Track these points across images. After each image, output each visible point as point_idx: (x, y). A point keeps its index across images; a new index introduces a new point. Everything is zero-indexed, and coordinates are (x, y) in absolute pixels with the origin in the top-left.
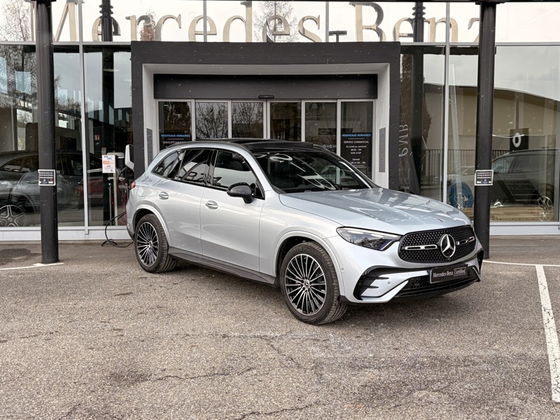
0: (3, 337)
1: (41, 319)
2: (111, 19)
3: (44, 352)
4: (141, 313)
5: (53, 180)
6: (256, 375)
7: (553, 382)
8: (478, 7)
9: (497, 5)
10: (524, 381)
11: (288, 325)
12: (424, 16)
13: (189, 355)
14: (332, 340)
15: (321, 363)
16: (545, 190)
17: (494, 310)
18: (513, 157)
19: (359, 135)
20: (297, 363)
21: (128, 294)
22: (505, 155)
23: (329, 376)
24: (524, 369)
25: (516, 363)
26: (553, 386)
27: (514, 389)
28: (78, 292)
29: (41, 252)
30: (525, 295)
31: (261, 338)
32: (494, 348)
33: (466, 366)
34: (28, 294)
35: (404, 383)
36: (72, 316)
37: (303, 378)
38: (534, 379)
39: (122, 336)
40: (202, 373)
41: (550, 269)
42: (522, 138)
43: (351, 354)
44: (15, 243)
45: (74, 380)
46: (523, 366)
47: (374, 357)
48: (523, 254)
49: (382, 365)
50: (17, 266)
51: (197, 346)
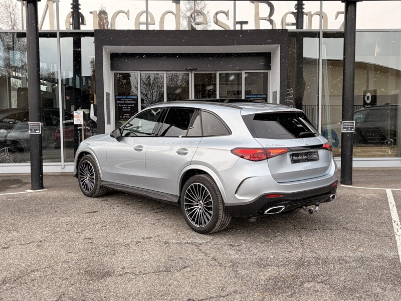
0: (6, 245)
1: (33, 231)
2: (79, 13)
3: (37, 256)
4: (105, 226)
5: (39, 129)
6: (190, 271)
8: (344, 4)
9: (357, 3)
10: (383, 275)
12: (303, 10)
13: (141, 257)
14: (243, 245)
15: (236, 263)
16: (389, 134)
17: (358, 223)
19: (257, 96)
20: (219, 263)
21: (95, 212)
22: (361, 109)
23: (242, 272)
24: (383, 266)
25: (376, 261)
27: (376, 281)
28: (59, 211)
29: (30, 182)
30: (379, 211)
31: (192, 244)
32: (360, 250)
33: (340, 264)
34: (23, 212)
35: (296, 276)
36: (55, 228)
37: (224, 273)
38: (391, 273)
39: (92, 243)
40: (151, 270)
41: (396, 192)
42: (372, 96)
43: (258, 255)
44: (11, 175)
45: (59, 276)
46: (381, 264)
47: (274, 258)
48: (376, 181)
49: (280, 264)
50: (14, 192)
51: (146, 250)
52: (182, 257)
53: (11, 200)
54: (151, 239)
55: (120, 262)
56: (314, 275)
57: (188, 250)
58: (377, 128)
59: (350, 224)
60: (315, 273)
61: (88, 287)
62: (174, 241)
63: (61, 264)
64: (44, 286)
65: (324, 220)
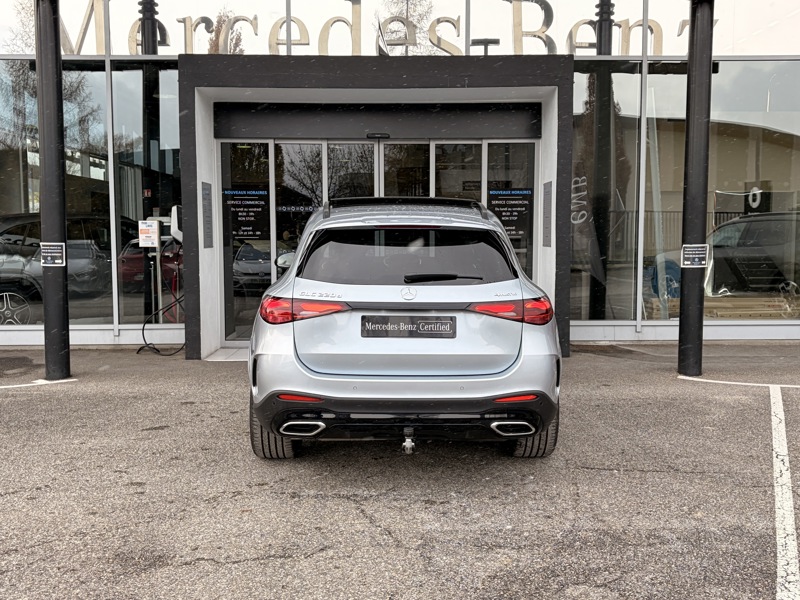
1: (28, 466)
2: (155, 22)
3: (24, 519)
4: (177, 458)
5: (61, 258)
6: (332, 558)
7: (780, 572)
10: (735, 571)
11: (391, 478)
13: (235, 526)
14: (454, 502)
15: (432, 539)
16: (793, 272)
17: (702, 456)
18: (745, 224)
19: (514, 192)
20: (396, 540)
21: (162, 428)
22: (734, 220)
23: (441, 560)
24: (739, 551)
25: (727, 541)
26: (779, 580)
27: (719, 584)
28: (90, 424)
29: (44, 362)
30: (749, 433)
31: (348, 498)
32: (696, 516)
33: (650, 545)
34: (16, 426)
35: (553, 572)
36: (74, 462)
37: (403, 563)
38: (752, 567)
39: (142, 493)
40: (252, 554)
41: (791, 392)
42: (762, 194)
43: (479, 525)
45: (59, 563)
46: (737, 546)
47: (513, 530)
48: (753, 369)
49: (524, 543)
50: (9, 384)
51: (251, 511)
52: (322, 525)
54: (266, 487)
55: (192, 535)
56: (590, 569)
57: (337, 510)
59: (684, 459)
60: (593, 566)
61: (112, 588)
62: (312, 492)
63: (67, 538)
64: (22, 586)
65: (631, 450)
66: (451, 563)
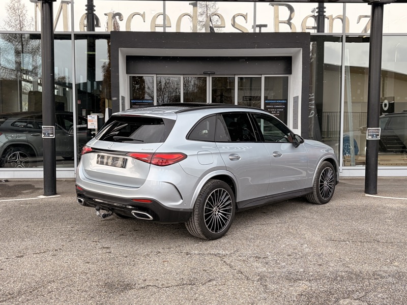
0: (20, 253)
1: (47, 239)
2: (93, 15)
3: (53, 265)
4: (123, 235)
5: (52, 134)
6: (216, 285)
8: (370, 7)
9: (385, 5)
11: (234, 245)
12: (325, 14)
13: (162, 269)
14: (270, 257)
15: (264, 276)
17: (389, 235)
18: (388, 118)
19: (277, 101)
20: (246, 276)
23: (272, 287)
28: (73, 218)
29: (43, 187)
31: (216, 255)
32: (395, 264)
33: (375, 279)
34: (36, 219)
35: (330, 292)
36: (71, 237)
37: (253, 288)
39: (110, 252)
40: (174, 283)
42: (389, 104)
43: (286, 269)
44: (23, 180)
45: (77, 288)
47: (304, 272)
48: (402, 191)
49: (312, 278)
50: (26, 198)
51: (168, 261)
52: (206, 269)
53: (24, 206)
54: (172, 249)
55: (141, 273)
56: (349, 291)
57: (212, 261)
58: (396, 136)
59: (380, 236)
60: (349, 289)
61: (108, 300)
62: (196, 252)
63: (78, 275)
64: (62, 299)
65: (352, 232)
66: (277, 288)
